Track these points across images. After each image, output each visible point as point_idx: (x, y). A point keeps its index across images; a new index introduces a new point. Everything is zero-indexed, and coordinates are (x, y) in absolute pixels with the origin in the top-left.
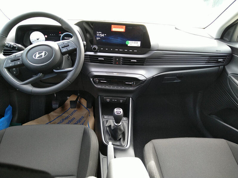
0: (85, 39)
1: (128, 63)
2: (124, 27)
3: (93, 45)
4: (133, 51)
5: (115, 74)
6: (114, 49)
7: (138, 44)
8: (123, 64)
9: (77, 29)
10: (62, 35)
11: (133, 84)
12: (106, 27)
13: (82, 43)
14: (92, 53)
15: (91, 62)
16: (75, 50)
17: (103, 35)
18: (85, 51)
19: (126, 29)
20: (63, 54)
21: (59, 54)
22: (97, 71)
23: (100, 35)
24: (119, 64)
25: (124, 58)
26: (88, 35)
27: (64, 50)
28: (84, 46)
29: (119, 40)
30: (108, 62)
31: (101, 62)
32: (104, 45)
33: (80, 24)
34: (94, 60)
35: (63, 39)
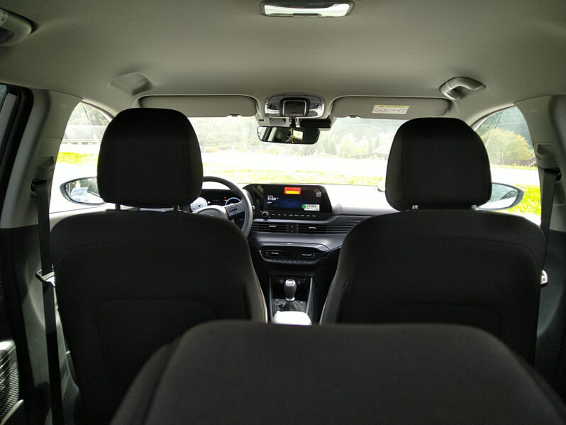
0: (254, 203)
1: (304, 231)
2: (299, 189)
3: (263, 210)
4: (305, 216)
5: (289, 244)
6: (287, 215)
7: (317, 208)
8: (299, 232)
9: (245, 193)
10: (227, 201)
11: (312, 256)
12: (277, 189)
13: (251, 207)
14: (262, 220)
15: (260, 231)
16: (243, 213)
17: (275, 199)
18: (254, 218)
19: (302, 191)
20: (230, 218)
21: (226, 218)
22: (266, 240)
23: (272, 198)
24: (294, 232)
25: (300, 224)
26: (258, 201)
27: (232, 214)
28: (253, 210)
29: (293, 204)
30: (280, 230)
31: (273, 230)
32: (276, 210)
33: (248, 188)
34: (264, 228)
35: (228, 203)
